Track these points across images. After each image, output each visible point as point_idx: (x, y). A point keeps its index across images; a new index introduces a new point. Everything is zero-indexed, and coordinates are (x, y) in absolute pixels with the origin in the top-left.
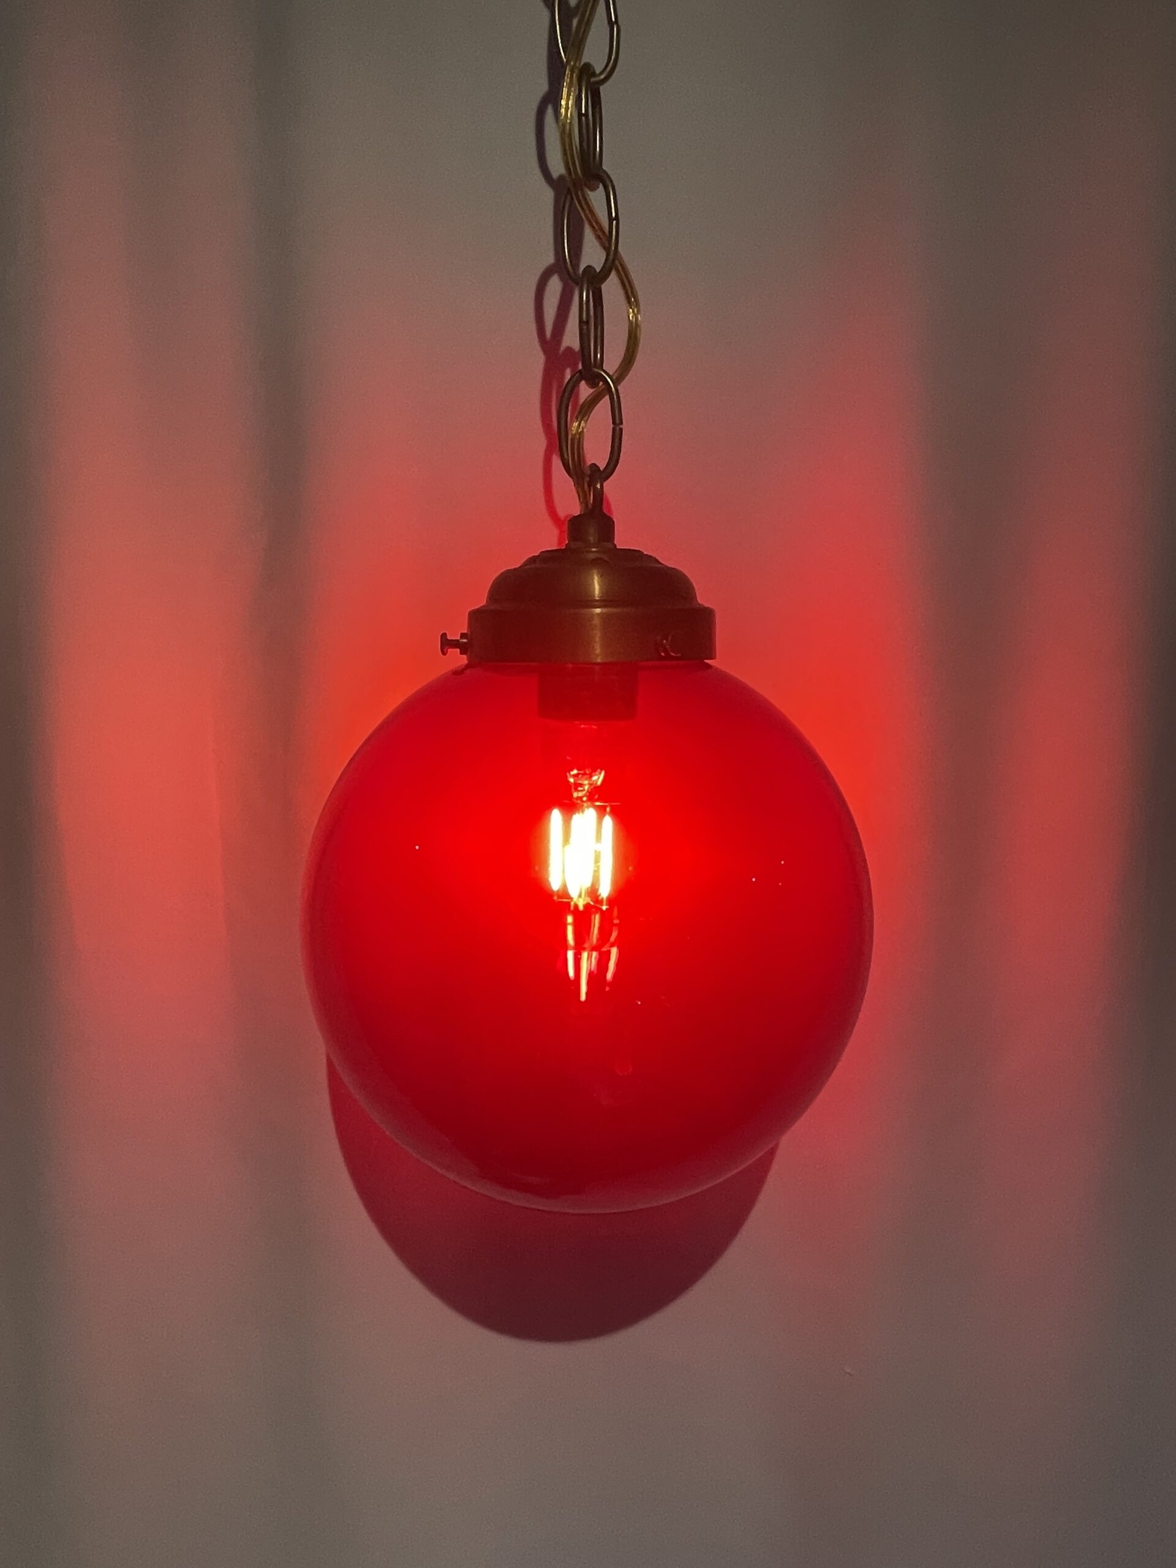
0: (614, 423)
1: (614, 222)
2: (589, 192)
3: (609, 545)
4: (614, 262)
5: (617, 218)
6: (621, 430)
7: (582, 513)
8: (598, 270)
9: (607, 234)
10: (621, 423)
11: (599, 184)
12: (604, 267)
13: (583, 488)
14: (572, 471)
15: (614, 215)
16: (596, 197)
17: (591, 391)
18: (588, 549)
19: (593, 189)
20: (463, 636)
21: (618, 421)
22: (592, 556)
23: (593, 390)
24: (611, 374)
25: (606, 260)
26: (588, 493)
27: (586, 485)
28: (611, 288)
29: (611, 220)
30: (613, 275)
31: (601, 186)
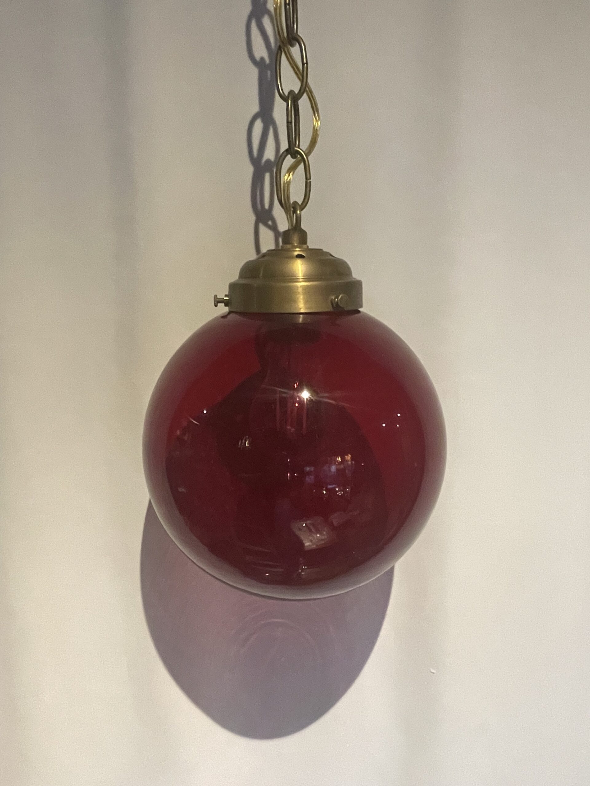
0: (306, 179)
1: (305, 65)
2: (290, 47)
3: (305, 246)
4: (305, 88)
5: (307, 63)
6: (310, 182)
7: (290, 228)
8: (296, 92)
9: (301, 71)
10: (310, 179)
11: (296, 43)
12: (300, 90)
13: (290, 214)
14: (284, 205)
15: (305, 61)
16: (295, 51)
17: (294, 160)
18: (294, 249)
19: (292, 46)
20: (226, 296)
21: (308, 177)
22: (296, 253)
23: (295, 160)
24: (304, 150)
25: (302, 86)
26: (292, 217)
27: (292, 212)
28: (304, 103)
29: (303, 64)
30: (305, 95)
31: (297, 44)
